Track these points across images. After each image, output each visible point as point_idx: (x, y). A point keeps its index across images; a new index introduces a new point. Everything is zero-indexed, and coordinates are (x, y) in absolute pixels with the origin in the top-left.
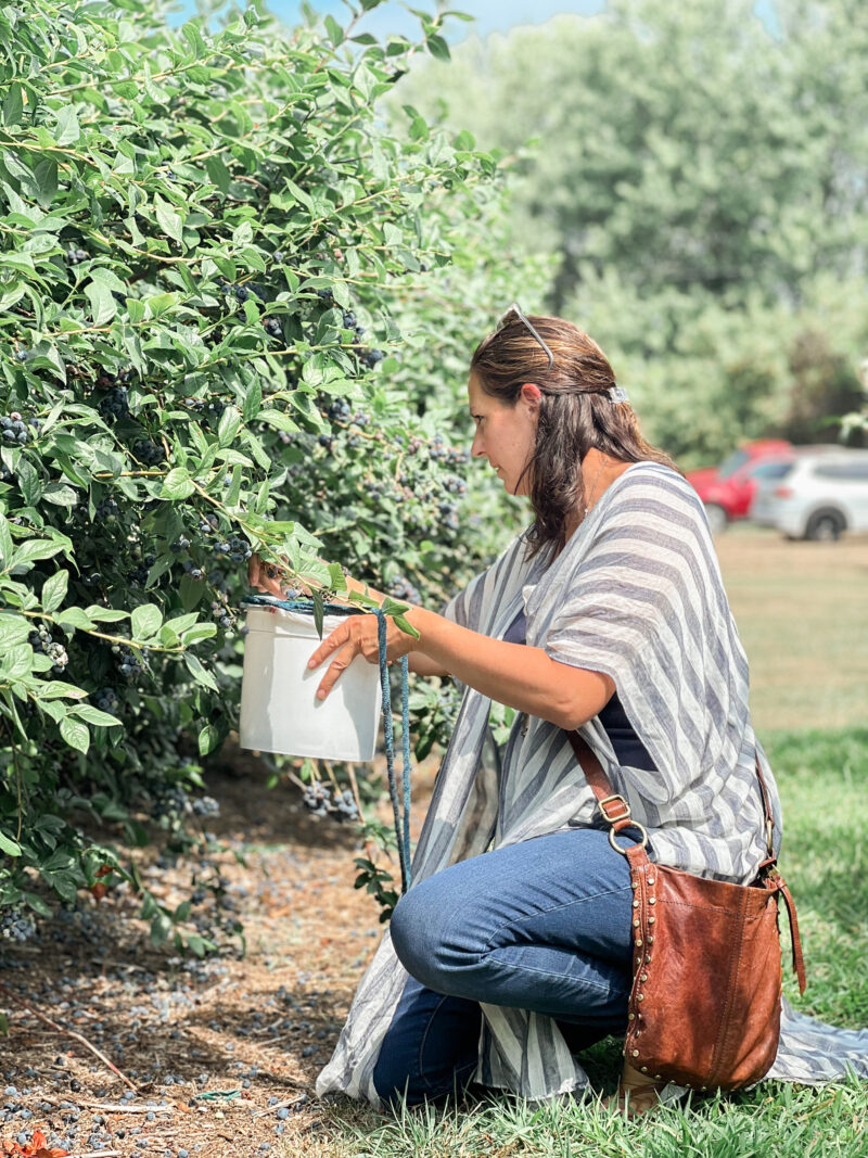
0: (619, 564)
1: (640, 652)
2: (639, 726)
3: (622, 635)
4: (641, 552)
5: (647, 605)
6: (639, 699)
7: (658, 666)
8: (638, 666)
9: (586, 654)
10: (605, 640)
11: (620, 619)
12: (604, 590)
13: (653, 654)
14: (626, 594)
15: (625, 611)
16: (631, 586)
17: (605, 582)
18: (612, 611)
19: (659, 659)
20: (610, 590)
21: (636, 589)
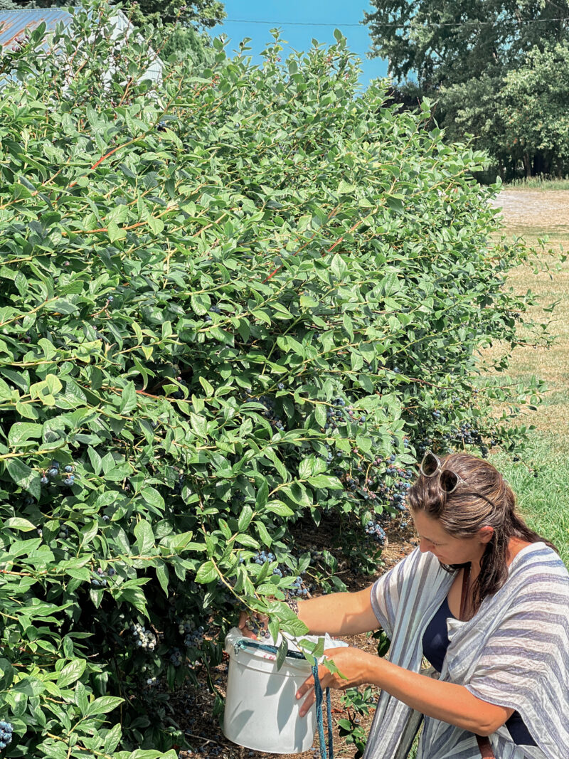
0: (525, 636)
1: (536, 691)
2: (538, 738)
3: (525, 683)
4: (540, 629)
5: (542, 663)
6: (537, 721)
7: (548, 699)
8: (535, 700)
9: (502, 697)
10: (514, 687)
11: (524, 673)
12: (514, 654)
13: (544, 691)
14: (529, 657)
15: (528, 668)
16: (533, 651)
17: (515, 648)
18: (520, 668)
19: (548, 693)
20: (519, 654)
21: (535, 653)
